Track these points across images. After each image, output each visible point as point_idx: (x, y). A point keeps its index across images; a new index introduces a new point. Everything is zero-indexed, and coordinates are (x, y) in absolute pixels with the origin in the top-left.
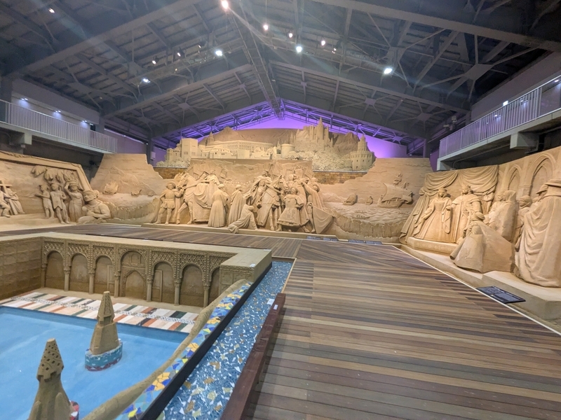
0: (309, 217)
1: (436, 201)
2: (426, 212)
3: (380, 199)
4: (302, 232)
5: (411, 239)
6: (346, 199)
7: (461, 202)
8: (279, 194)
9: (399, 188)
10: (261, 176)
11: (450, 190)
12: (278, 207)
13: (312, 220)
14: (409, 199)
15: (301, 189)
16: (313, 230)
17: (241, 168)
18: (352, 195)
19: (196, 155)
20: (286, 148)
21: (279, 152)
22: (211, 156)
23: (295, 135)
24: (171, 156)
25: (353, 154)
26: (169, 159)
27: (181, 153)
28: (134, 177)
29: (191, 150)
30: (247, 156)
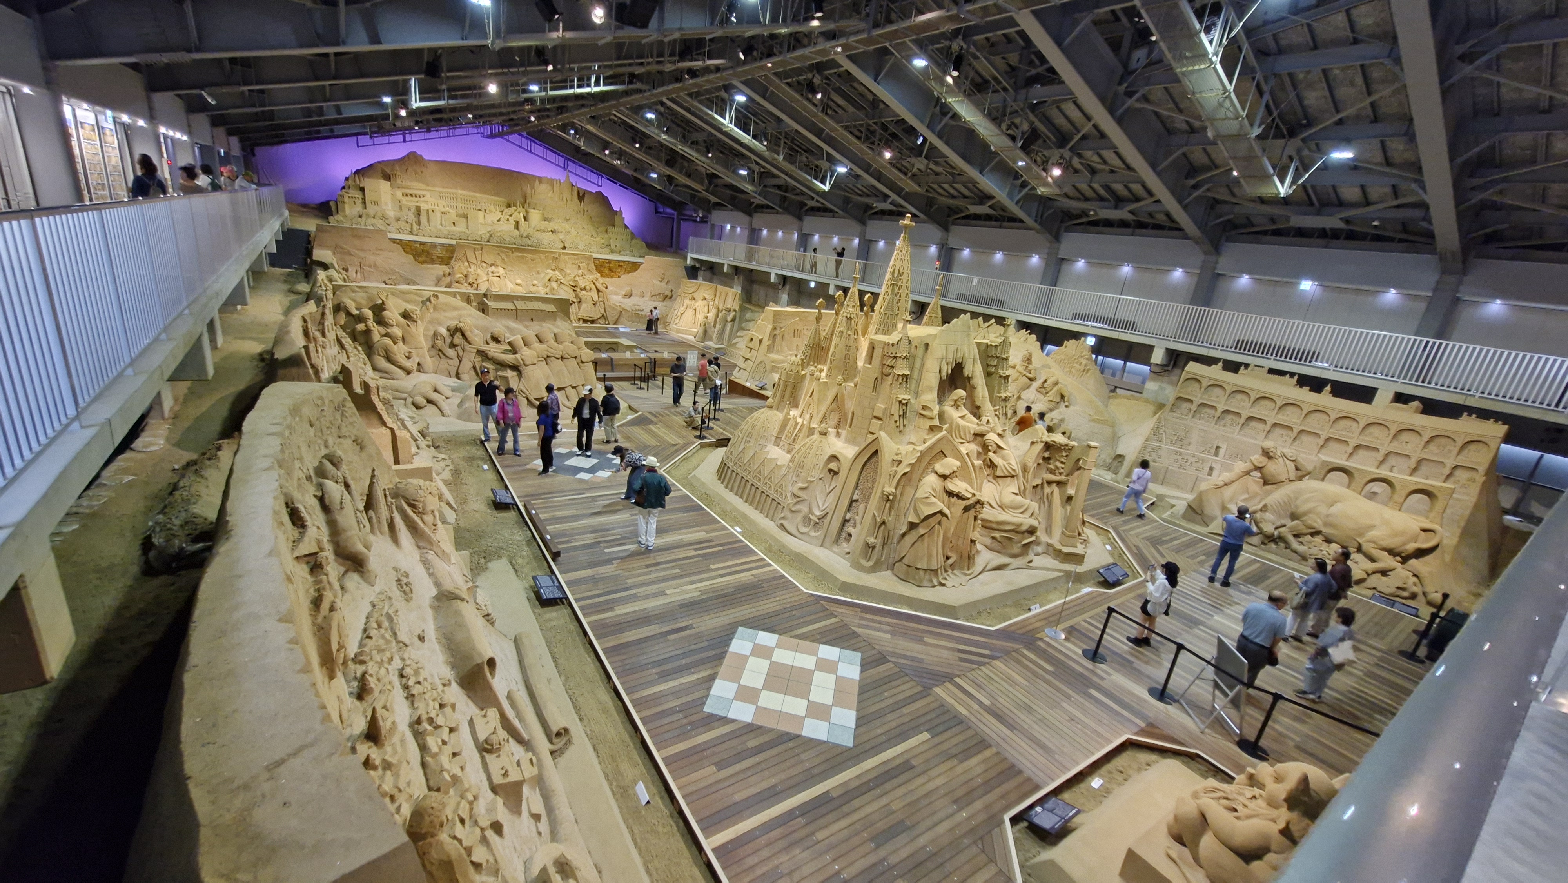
1: (687, 302)
2: (682, 309)
3: (649, 294)
5: (672, 326)
6: (624, 293)
7: (699, 304)
9: (663, 284)
10: (549, 271)
11: (695, 295)
13: (605, 314)
14: (669, 294)
16: (607, 322)
17: (522, 257)
18: (628, 288)
19: (390, 207)
20: (535, 216)
21: (525, 219)
22: (423, 213)
23: (533, 188)
24: (347, 206)
25: (610, 229)
26: (344, 211)
27: (364, 202)
28: (379, 260)
29: (383, 199)
30: (481, 220)
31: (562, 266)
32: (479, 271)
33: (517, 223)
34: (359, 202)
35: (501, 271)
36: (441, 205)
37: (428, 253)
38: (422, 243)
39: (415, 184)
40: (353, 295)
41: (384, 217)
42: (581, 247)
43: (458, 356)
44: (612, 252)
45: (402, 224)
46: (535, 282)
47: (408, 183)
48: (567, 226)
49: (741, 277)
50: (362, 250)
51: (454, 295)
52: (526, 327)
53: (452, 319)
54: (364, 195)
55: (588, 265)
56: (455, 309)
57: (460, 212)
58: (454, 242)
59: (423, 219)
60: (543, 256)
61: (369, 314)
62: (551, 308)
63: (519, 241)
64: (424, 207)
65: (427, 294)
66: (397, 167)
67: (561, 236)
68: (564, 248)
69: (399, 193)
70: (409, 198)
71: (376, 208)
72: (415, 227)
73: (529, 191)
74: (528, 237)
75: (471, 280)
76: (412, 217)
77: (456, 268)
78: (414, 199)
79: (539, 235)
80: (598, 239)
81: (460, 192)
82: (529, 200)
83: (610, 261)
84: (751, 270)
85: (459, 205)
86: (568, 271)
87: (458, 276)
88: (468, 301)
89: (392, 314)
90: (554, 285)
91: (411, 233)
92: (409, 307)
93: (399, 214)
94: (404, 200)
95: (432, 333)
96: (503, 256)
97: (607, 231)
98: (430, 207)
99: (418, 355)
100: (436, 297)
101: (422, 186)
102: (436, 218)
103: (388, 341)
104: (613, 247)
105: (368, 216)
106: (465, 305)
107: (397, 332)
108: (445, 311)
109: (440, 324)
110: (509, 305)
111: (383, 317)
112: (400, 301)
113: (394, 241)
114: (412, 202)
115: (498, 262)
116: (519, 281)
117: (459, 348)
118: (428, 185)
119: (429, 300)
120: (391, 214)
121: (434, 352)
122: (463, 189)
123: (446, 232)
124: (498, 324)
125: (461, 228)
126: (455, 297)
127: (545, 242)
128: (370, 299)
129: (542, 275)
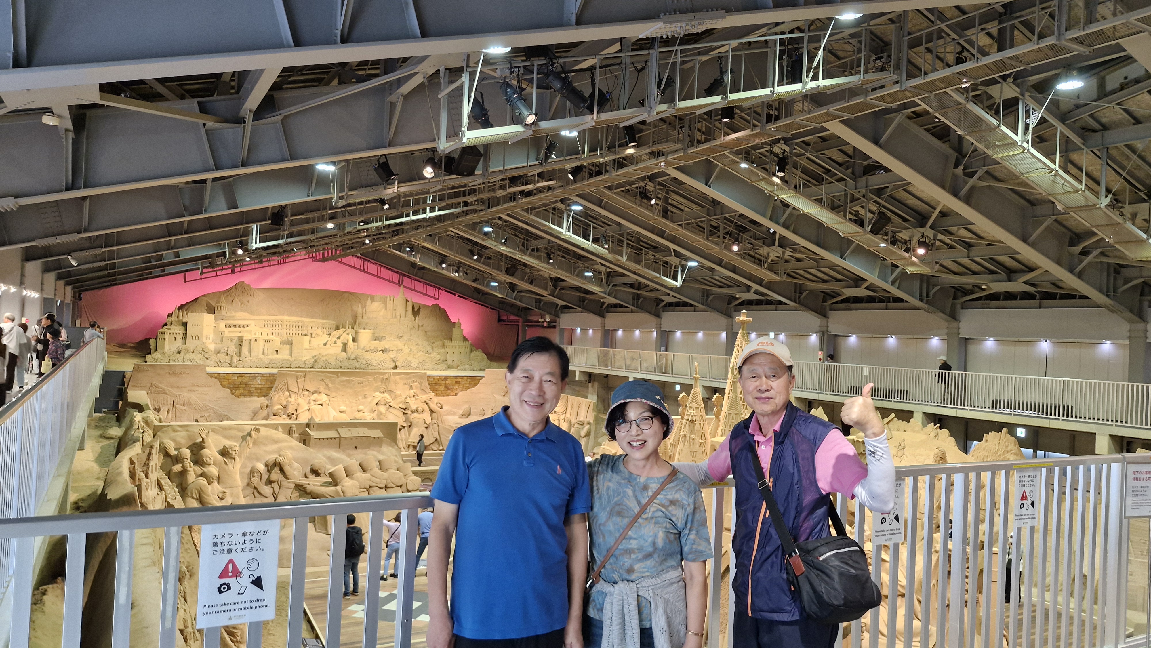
0: (436, 435)
3: (490, 411)
4: (429, 450)
6: (461, 412)
8: (404, 414)
10: (378, 394)
12: (404, 427)
13: (438, 438)
15: (426, 407)
16: (441, 448)
17: (348, 381)
19: (211, 340)
20: (365, 336)
21: (354, 340)
22: (245, 345)
23: (364, 307)
24: (166, 343)
25: (447, 343)
26: (163, 348)
27: (185, 337)
28: (194, 397)
29: (205, 333)
30: (306, 345)
31: (392, 387)
32: (300, 401)
33: (345, 345)
34: (179, 338)
35: (324, 398)
36: (266, 333)
37: (246, 385)
38: (240, 375)
39: (239, 314)
40: (173, 434)
41: (204, 351)
42: (414, 364)
43: (274, 493)
44: (449, 367)
45: (221, 356)
46: (361, 407)
47: (233, 314)
48: (399, 344)
49: (596, 384)
50: (178, 387)
51: (275, 427)
52: (349, 456)
53: (271, 453)
54: (186, 330)
55: (421, 384)
56: (276, 442)
57: (285, 337)
58: (275, 371)
59: (245, 350)
60: (371, 378)
61: (187, 453)
62: (377, 433)
63: (346, 364)
64: (247, 336)
65: (248, 428)
66: (223, 299)
67: (393, 355)
68: (396, 367)
69: (222, 325)
70: (233, 329)
71: (196, 342)
72: (235, 358)
73: (359, 310)
74: (356, 359)
75: (290, 410)
76: (233, 349)
77: (275, 399)
78: (237, 329)
79: (369, 356)
80: (433, 355)
81: (286, 318)
82: (359, 320)
83: (446, 378)
84: (607, 376)
85: (284, 331)
86: (398, 392)
87: (277, 407)
88: (290, 433)
89: (211, 453)
90: (382, 409)
91: (230, 365)
92: (228, 443)
93: (220, 346)
94: (227, 332)
95: (248, 470)
96: (328, 381)
97: (443, 346)
98: (253, 337)
99: (232, 495)
100: (257, 430)
101: (247, 315)
102: (258, 348)
103: (203, 481)
104: (450, 362)
105: (187, 351)
106: (287, 437)
107: (213, 470)
108: (265, 445)
109: (258, 460)
110: (332, 434)
111: (202, 456)
112: (220, 438)
113: (211, 375)
114: (235, 333)
115: (322, 389)
116: (343, 408)
117: (275, 485)
118: (252, 313)
119: (249, 434)
120: (211, 347)
121: (250, 490)
122: (289, 315)
123: (267, 361)
124: (320, 455)
125: (284, 355)
126: (276, 429)
127: (375, 363)
128: (190, 437)
129: (369, 399)
